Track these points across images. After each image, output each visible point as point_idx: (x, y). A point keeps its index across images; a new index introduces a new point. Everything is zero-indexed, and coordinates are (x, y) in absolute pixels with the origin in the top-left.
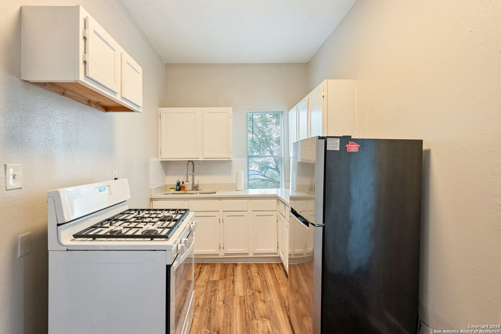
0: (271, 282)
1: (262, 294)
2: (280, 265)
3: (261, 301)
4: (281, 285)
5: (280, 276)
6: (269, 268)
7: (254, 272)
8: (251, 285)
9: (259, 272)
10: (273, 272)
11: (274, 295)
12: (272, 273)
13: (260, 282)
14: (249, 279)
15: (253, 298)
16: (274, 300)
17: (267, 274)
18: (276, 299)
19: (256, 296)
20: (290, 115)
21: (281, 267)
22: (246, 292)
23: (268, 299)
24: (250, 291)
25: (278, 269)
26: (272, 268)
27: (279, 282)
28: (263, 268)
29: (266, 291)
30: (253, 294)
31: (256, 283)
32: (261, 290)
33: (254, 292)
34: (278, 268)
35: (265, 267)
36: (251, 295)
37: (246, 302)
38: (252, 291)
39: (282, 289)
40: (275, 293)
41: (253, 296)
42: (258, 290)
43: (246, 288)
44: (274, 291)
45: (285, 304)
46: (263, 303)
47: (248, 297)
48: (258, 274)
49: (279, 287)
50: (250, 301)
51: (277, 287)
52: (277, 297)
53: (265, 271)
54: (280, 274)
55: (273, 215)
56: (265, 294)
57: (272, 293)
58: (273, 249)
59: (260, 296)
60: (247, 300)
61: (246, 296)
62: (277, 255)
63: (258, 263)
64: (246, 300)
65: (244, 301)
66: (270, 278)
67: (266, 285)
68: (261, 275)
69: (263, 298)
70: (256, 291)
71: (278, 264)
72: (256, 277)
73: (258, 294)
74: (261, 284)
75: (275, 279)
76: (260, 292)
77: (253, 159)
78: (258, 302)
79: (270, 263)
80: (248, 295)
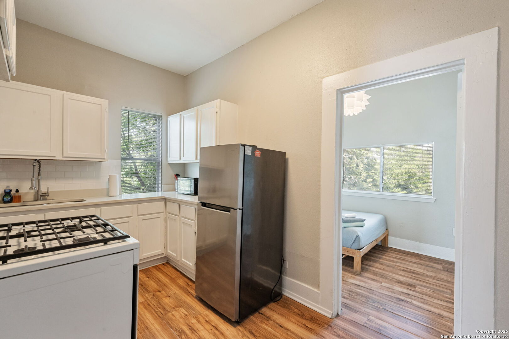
0: (165, 280)
1: (163, 292)
2: (166, 264)
3: (165, 297)
4: (176, 279)
5: (171, 272)
6: (157, 270)
7: (143, 278)
8: (147, 289)
9: (149, 277)
10: (162, 271)
11: (174, 288)
12: (161, 273)
13: (155, 284)
14: (142, 286)
15: (156, 298)
16: (177, 292)
17: (158, 275)
18: (178, 290)
19: (158, 296)
20: (169, 121)
21: (168, 266)
22: (146, 297)
23: (171, 293)
24: (150, 294)
25: (167, 268)
26: (160, 268)
27: (173, 277)
28: (151, 271)
29: (165, 288)
30: (154, 295)
31: (151, 286)
32: (160, 289)
33: (154, 293)
34: (165, 267)
35: (151, 270)
36: (152, 297)
37: (151, 304)
38: (151, 294)
39: (178, 281)
40: (175, 287)
41: (155, 297)
42: (157, 291)
43: (143, 293)
44: (173, 285)
45: (187, 291)
46: (168, 298)
47: (150, 300)
48: (148, 278)
49: (176, 281)
50: (155, 302)
51: (173, 282)
52: (178, 289)
53: (154, 274)
54: (170, 271)
55: (160, 217)
56: (165, 291)
57: (172, 287)
58: (160, 251)
59: (162, 294)
60: (151, 302)
61: (148, 299)
62: (163, 255)
63: (143, 269)
64: (149, 302)
65: (148, 304)
66: (164, 278)
67: (162, 283)
68: (153, 278)
69: (165, 295)
70: (155, 292)
71: (163, 264)
72: (148, 282)
73: (158, 293)
74: (157, 285)
75: (168, 276)
76: (160, 292)
77: (126, 161)
78: (163, 299)
79: (156, 266)
80: (149, 298)
